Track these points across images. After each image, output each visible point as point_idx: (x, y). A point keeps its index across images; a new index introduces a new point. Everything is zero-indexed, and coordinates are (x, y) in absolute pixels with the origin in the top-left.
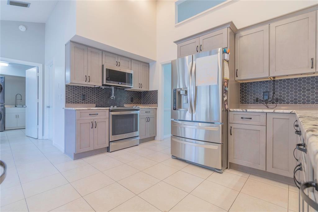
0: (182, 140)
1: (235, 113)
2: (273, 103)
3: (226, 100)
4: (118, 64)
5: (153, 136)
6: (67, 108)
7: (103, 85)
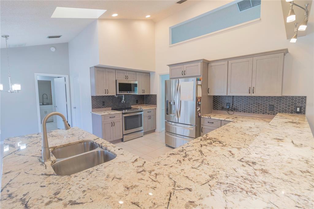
0: (174, 136)
1: (205, 119)
2: (232, 111)
3: (199, 110)
4: (127, 78)
5: (153, 129)
6: (93, 113)
7: (117, 95)
